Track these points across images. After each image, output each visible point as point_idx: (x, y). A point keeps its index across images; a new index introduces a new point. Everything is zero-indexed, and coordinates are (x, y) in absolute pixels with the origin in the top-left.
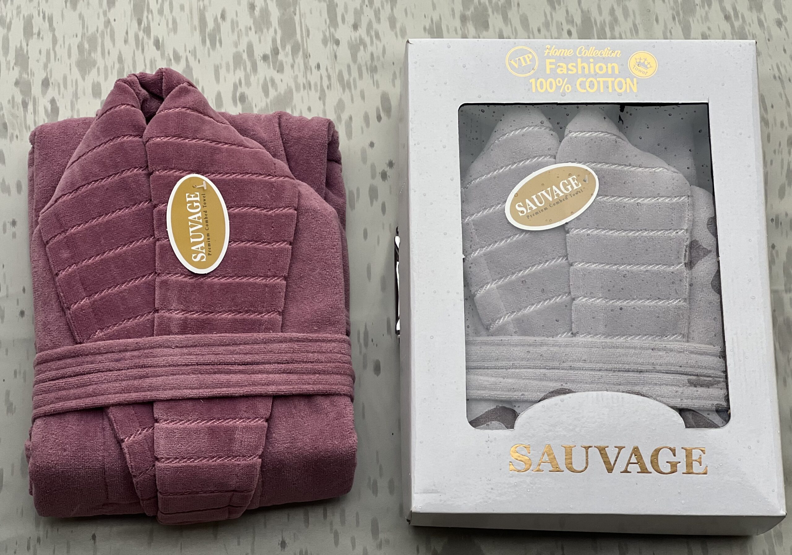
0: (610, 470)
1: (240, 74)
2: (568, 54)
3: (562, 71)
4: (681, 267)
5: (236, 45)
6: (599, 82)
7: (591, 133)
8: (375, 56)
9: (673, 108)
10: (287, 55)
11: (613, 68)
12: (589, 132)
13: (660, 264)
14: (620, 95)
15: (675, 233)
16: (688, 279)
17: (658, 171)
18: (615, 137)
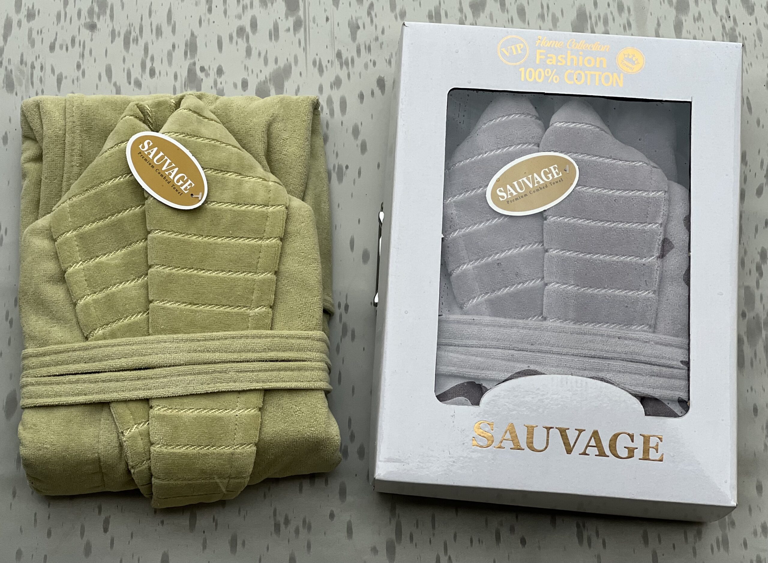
0: (569, 451)
1: (243, 45)
2: (559, 45)
4: (652, 260)
5: (240, 17)
6: (586, 75)
7: (575, 124)
9: (657, 105)
10: (289, 30)
11: (601, 62)
12: (574, 123)
13: (632, 256)
14: (606, 88)
15: (649, 226)
16: (658, 272)
17: (637, 165)
18: (598, 129)
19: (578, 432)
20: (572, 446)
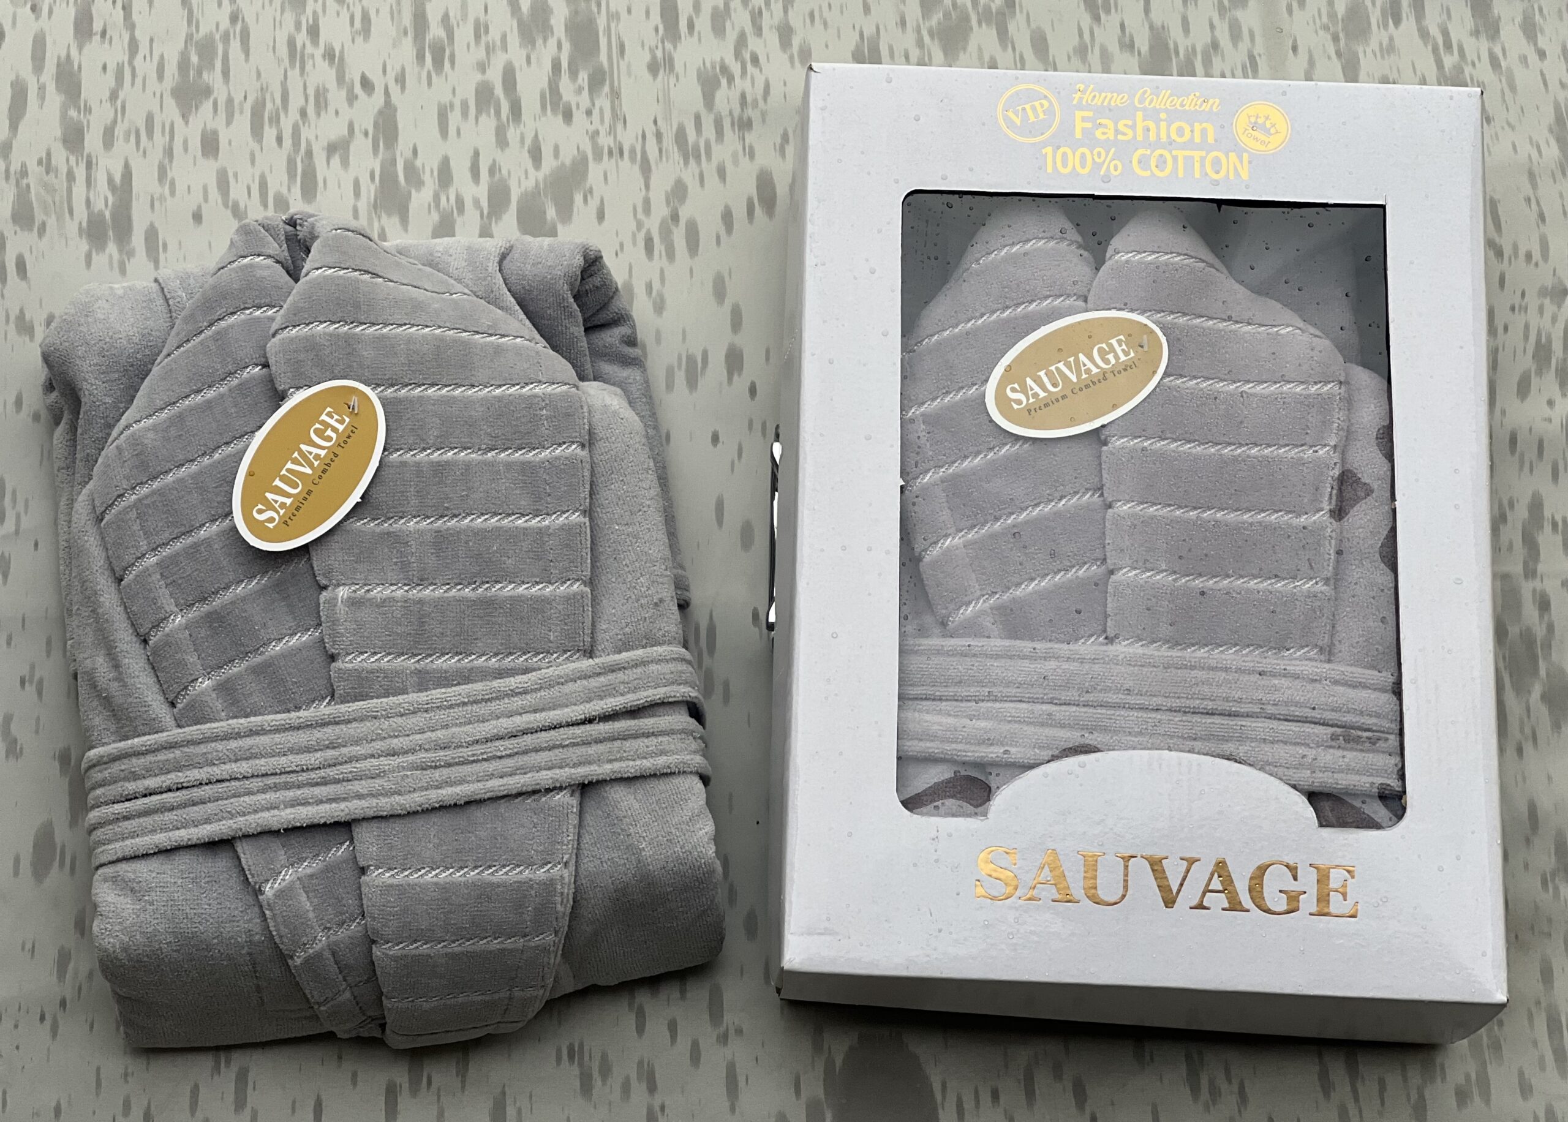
0: (1169, 902)
1: (488, 123)
2: (1118, 102)
3: (1104, 133)
4: (1321, 517)
5: (482, 67)
6: (1175, 158)
7: (1157, 255)
8: (749, 99)
9: (1318, 213)
10: (580, 90)
11: (1204, 132)
12: (1154, 252)
13: (1281, 511)
14: (1216, 183)
15: (1311, 451)
16: (1333, 542)
17: (1283, 332)
18: (1202, 265)
19: (1185, 863)
20: (1174, 892)
